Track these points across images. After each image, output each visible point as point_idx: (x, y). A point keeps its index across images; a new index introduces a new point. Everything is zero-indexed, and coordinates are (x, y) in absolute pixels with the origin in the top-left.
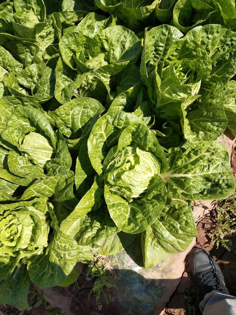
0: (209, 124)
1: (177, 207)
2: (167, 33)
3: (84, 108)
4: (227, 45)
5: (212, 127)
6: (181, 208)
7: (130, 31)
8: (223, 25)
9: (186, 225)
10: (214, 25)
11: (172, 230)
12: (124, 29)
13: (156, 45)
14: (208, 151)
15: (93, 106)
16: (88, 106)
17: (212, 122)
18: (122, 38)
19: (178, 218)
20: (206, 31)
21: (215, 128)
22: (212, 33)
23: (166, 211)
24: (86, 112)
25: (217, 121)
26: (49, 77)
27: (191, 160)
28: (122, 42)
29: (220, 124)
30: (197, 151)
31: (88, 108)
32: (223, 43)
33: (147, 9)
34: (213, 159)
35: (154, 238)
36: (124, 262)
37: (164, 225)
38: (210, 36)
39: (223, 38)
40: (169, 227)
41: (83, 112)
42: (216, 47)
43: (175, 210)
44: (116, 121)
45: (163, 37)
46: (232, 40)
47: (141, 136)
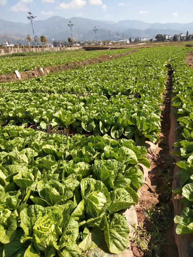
0: (121, 185)
1: (117, 218)
2: (100, 162)
3: (74, 184)
4: (120, 166)
5: (122, 186)
6: (119, 218)
7: (87, 164)
8: (117, 160)
9: (123, 224)
10: (114, 160)
11: (118, 230)
12: (85, 163)
13: (97, 166)
14: (123, 194)
15: (77, 183)
16: (75, 183)
17: (121, 184)
18: (85, 166)
19: (119, 223)
20: (112, 161)
21: (123, 186)
22: (114, 162)
23: (114, 224)
24: (74, 185)
25: (123, 183)
26: (58, 176)
27: (118, 200)
28: (85, 167)
29: (124, 184)
30: (119, 193)
31: (75, 184)
32: (118, 165)
33: (92, 158)
34: (126, 198)
35: (111, 240)
36: (98, 251)
37: (114, 230)
38: (114, 163)
39: (118, 164)
40: (117, 229)
41: (73, 185)
42: (116, 167)
43: (117, 220)
44: (88, 181)
45: (99, 163)
46: (121, 165)
47: (98, 185)
